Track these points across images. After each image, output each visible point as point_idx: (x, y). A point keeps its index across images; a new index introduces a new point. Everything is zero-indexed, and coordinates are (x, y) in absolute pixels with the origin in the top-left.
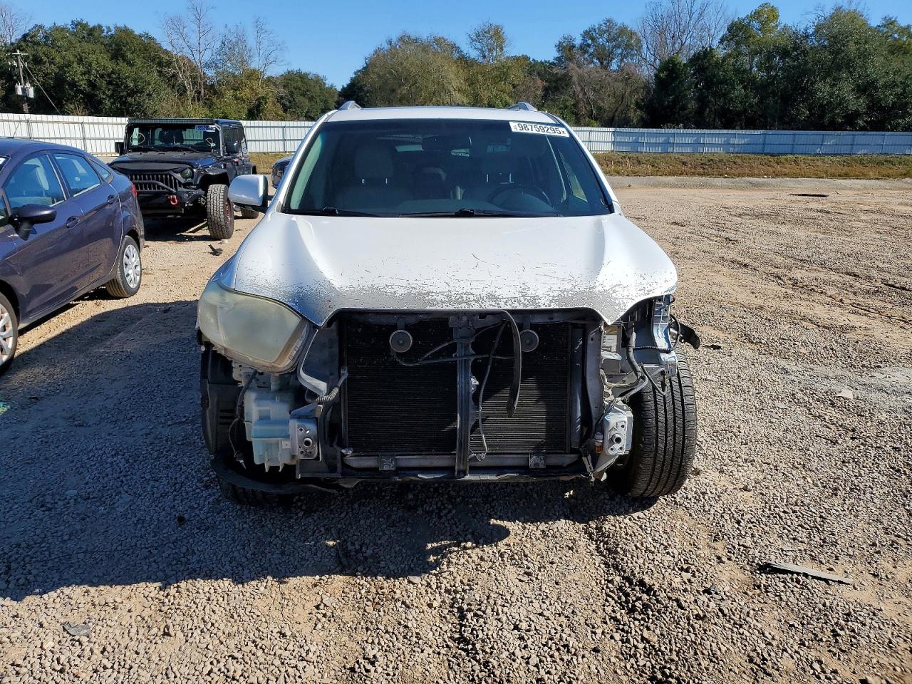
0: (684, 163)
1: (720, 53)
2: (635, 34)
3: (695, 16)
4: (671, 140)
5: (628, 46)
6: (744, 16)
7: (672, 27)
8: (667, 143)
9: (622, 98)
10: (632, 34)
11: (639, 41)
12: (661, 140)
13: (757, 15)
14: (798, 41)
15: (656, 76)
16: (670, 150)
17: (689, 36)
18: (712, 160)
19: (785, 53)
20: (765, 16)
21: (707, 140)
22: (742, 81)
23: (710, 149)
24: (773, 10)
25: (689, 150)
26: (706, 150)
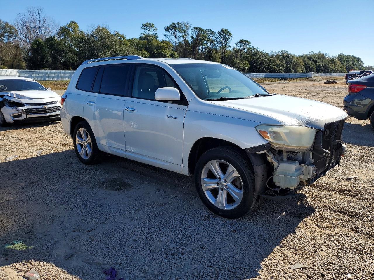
0: (55, 85)
1: (57, 39)
2: (13, 27)
3: (42, 22)
4: (47, 75)
5: (10, 32)
6: (65, 25)
7: (32, 25)
8: (45, 76)
9: (16, 56)
10: (12, 27)
11: (16, 30)
12: (42, 75)
13: (70, 25)
14: (89, 37)
15: (32, 47)
16: (47, 79)
17: (40, 31)
18: (67, 83)
19: (86, 41)
20: (74, 26)
21: (62, 75)
22: (70, 51)
23: (64, 78)
24: (76, 24)
25: (56, 79)
26: (63, 79)
